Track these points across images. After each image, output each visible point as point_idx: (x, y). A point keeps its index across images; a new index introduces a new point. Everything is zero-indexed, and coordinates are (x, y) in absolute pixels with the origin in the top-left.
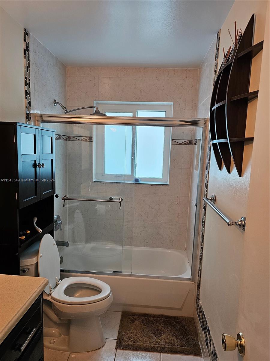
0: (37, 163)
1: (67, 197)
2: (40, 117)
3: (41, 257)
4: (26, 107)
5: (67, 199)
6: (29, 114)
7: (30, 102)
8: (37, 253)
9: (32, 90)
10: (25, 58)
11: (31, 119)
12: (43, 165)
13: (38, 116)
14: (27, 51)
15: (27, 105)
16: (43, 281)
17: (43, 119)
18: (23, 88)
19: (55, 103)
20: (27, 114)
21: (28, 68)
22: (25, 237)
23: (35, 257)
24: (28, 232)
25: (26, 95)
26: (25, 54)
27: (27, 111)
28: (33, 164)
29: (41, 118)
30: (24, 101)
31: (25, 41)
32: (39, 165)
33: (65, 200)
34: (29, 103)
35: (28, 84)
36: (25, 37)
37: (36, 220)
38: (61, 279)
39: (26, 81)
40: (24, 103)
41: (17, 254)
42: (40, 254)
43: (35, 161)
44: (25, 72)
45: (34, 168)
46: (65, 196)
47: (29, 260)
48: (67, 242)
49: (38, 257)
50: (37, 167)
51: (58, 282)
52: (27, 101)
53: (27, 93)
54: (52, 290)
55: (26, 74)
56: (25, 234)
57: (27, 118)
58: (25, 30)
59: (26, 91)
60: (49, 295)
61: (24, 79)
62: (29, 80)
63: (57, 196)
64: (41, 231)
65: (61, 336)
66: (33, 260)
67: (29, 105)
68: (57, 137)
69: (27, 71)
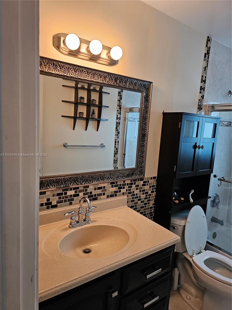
0: (197, 145)
1: (224, 179)
2: (211, 107)
3: (188, 222)
4: (199, 100)
5: (224, 180)
6: (201, 105)
7: (203, 95)
8: (186, 218)
9: (207, 85)
10: (205, 60)
11: (202, 109)
12: (202, 147)
13: (210, 106)
14: (207, 54)
15: (200, 98)
16: (175, 237)
17: (214, 109)
18: (199, 84)
19: (229, 94)
20: (199, 105)
21: (205, 69)
22: (178, 202)
23: (184, 220)
24: (182, 199)
25: (201, 90)
26: (205, 57)
27: (200, 103)
28: (194, 145)
29: (213, 108)
30: (199, 95)
31: (207, 46)
32: (199, 147)
33: (222, 181)
34: (203, 97)
35: (204, 81)
36: (207, 43)
37: (193, 192)
38: (206, 249)
39: (202, 79)
40: (198, 96)
41: (170, 212)
42: (188, 220)
43: (196, 143)
44: (203, 72)
45: (193, 148)
46: (223, 178)
47: (179, 221)
48: (222, 221)
49: (186, 221)
50: (197, 148)
51: (202, 251)
52: (201, 95)
53: (202, 89)
54: (194, 254)
55: (203, 73)
56: (180, 200)
57: (198, 108)
58: (208, 37)
59: (201, 87)
60: (191, 257)
61: (200, 78)
62: (206, 77)
63: (215, 176)
64: (192, 201)
65: (197, 298)
66: (182, 223)
67: (202, 98)
68: (227, 124)
69: (205, 71)
